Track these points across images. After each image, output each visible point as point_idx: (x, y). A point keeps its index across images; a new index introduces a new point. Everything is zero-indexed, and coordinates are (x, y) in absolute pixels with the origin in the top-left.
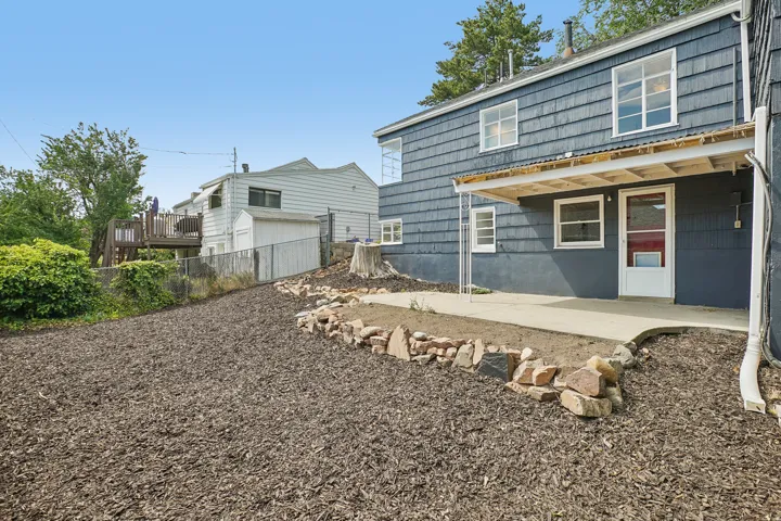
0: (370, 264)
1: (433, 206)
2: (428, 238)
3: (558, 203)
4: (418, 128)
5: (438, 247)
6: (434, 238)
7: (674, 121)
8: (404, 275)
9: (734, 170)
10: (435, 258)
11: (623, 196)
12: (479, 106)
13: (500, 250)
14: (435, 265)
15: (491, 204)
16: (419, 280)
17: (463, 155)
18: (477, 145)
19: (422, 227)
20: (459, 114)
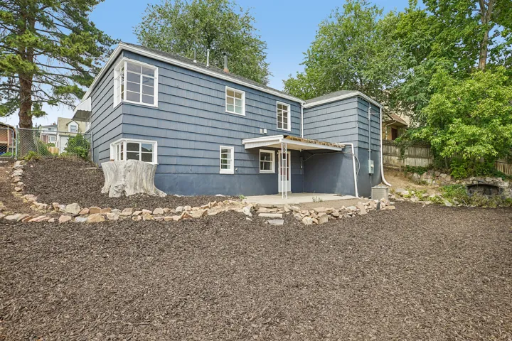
2: (185, 161)
5: (194, 169)
10: (192, 177)
12: (225, 82)
13: (236, 173)
15: (231, 145)
17: (214, 109)
18: (224, 106)
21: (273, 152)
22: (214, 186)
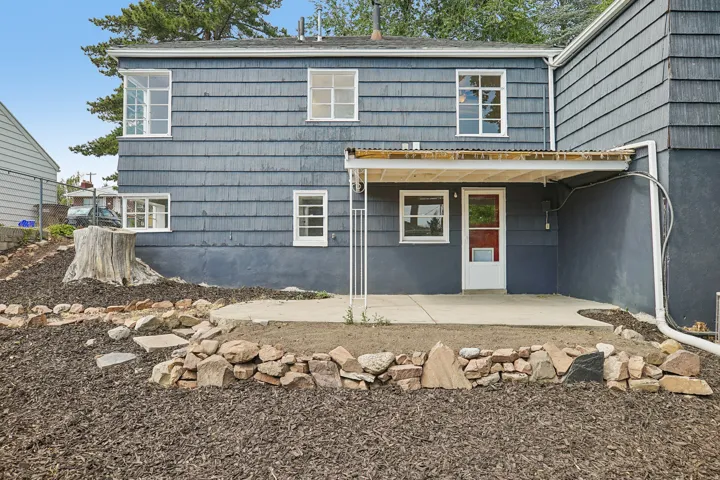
0: (122, 263)
1: (229, 180)
2: (220, 224)
3: (403, 193)
4: (203, 65)
5: (238, 238)
6: (231, 224)
7: (504, 133)
8: (175, 279)
9: (545, 183)
10: (232, 254)
11: (466, 193)
12: (307, 63)
13: (333, 244)
14: (233, 263)
15: (321, 187)
16: (203, 284)
17: (281, 119)
18: (304, 111)
19: (208, 209)
20: (274, 65)
21: (445, 194)
22: (281, 270)
